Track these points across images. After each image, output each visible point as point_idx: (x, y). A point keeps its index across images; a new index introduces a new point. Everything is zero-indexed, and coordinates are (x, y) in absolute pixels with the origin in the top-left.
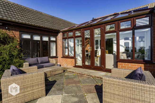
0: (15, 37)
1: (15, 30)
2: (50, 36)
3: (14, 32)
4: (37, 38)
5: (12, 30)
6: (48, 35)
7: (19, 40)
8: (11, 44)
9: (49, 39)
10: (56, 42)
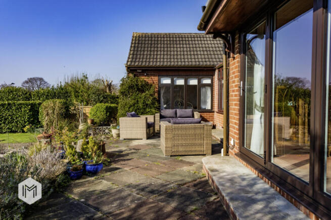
0: (153, 83)
1: (154, 76)
2: (200, 77)
3: (153, 77)
4: (180, 82)
5: (151, 75)
6: (197, 75)
7: (157, 86)
8: (147, 92)
9: (199, 82)
10: (211, 86)
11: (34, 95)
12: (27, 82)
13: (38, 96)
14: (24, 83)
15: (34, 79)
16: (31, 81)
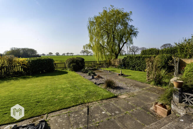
11: (160, 52)
12: (163, 46)
13: (162, 52)
14: (161, 47)
15: (166, 44)
16: (165, 45)
